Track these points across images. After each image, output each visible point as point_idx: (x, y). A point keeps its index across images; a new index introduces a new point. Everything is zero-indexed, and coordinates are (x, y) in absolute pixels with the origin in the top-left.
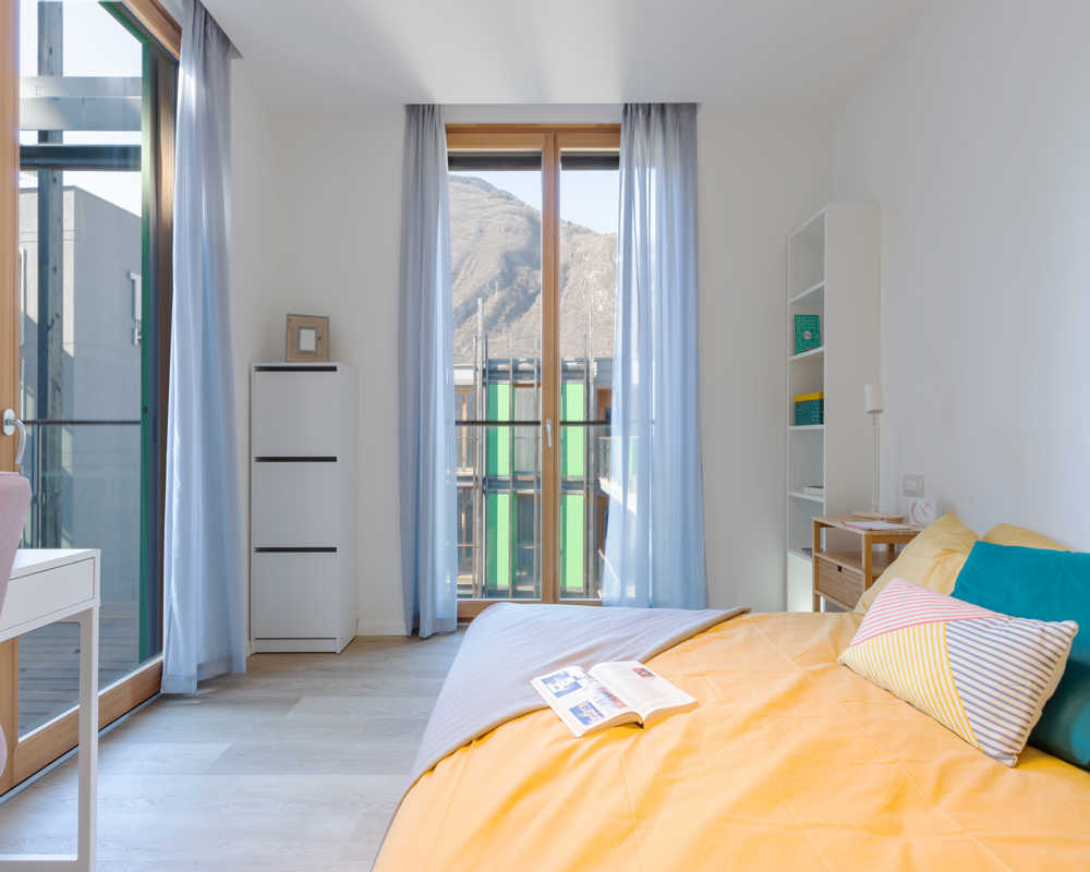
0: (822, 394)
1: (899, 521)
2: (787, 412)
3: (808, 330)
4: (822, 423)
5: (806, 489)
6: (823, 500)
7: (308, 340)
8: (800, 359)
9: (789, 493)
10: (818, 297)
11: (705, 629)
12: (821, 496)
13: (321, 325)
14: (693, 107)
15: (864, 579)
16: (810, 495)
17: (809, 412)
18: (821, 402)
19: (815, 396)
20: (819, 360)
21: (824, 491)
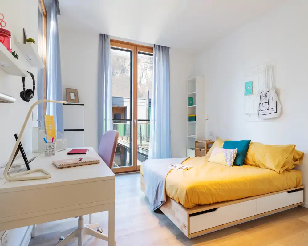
0: (195, 115)
1: (210, 140)
2: (187, 118)
3: (191, 101)
4: (195, 121)
5: (192, 135)
6: (196, 137)
7: (72, 96)
8: (190, 107)
9: (188, 136)
10: (194, 95)
11: (186, 160)
12: (195, 136)
13: (75, 92)
14: (169, 48)
15: (206, 151)
16: (192, 136)
17: (192, 119)
18: (195, 117)
19: (194, 116)
20: (195, 108)
21: (196, 136)
